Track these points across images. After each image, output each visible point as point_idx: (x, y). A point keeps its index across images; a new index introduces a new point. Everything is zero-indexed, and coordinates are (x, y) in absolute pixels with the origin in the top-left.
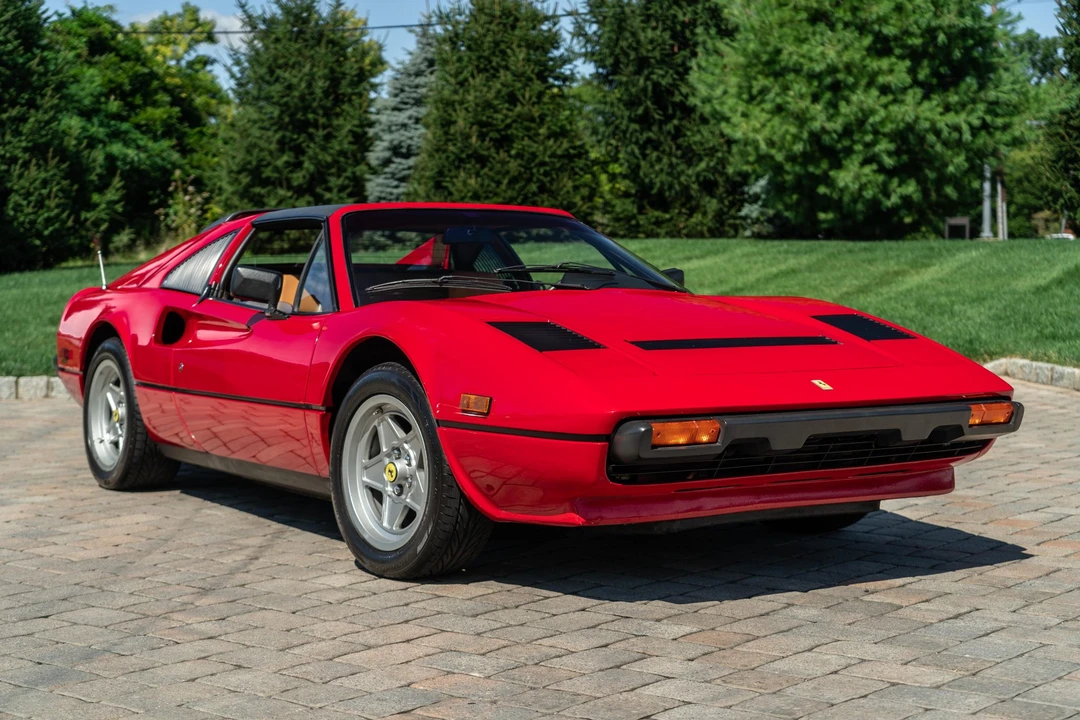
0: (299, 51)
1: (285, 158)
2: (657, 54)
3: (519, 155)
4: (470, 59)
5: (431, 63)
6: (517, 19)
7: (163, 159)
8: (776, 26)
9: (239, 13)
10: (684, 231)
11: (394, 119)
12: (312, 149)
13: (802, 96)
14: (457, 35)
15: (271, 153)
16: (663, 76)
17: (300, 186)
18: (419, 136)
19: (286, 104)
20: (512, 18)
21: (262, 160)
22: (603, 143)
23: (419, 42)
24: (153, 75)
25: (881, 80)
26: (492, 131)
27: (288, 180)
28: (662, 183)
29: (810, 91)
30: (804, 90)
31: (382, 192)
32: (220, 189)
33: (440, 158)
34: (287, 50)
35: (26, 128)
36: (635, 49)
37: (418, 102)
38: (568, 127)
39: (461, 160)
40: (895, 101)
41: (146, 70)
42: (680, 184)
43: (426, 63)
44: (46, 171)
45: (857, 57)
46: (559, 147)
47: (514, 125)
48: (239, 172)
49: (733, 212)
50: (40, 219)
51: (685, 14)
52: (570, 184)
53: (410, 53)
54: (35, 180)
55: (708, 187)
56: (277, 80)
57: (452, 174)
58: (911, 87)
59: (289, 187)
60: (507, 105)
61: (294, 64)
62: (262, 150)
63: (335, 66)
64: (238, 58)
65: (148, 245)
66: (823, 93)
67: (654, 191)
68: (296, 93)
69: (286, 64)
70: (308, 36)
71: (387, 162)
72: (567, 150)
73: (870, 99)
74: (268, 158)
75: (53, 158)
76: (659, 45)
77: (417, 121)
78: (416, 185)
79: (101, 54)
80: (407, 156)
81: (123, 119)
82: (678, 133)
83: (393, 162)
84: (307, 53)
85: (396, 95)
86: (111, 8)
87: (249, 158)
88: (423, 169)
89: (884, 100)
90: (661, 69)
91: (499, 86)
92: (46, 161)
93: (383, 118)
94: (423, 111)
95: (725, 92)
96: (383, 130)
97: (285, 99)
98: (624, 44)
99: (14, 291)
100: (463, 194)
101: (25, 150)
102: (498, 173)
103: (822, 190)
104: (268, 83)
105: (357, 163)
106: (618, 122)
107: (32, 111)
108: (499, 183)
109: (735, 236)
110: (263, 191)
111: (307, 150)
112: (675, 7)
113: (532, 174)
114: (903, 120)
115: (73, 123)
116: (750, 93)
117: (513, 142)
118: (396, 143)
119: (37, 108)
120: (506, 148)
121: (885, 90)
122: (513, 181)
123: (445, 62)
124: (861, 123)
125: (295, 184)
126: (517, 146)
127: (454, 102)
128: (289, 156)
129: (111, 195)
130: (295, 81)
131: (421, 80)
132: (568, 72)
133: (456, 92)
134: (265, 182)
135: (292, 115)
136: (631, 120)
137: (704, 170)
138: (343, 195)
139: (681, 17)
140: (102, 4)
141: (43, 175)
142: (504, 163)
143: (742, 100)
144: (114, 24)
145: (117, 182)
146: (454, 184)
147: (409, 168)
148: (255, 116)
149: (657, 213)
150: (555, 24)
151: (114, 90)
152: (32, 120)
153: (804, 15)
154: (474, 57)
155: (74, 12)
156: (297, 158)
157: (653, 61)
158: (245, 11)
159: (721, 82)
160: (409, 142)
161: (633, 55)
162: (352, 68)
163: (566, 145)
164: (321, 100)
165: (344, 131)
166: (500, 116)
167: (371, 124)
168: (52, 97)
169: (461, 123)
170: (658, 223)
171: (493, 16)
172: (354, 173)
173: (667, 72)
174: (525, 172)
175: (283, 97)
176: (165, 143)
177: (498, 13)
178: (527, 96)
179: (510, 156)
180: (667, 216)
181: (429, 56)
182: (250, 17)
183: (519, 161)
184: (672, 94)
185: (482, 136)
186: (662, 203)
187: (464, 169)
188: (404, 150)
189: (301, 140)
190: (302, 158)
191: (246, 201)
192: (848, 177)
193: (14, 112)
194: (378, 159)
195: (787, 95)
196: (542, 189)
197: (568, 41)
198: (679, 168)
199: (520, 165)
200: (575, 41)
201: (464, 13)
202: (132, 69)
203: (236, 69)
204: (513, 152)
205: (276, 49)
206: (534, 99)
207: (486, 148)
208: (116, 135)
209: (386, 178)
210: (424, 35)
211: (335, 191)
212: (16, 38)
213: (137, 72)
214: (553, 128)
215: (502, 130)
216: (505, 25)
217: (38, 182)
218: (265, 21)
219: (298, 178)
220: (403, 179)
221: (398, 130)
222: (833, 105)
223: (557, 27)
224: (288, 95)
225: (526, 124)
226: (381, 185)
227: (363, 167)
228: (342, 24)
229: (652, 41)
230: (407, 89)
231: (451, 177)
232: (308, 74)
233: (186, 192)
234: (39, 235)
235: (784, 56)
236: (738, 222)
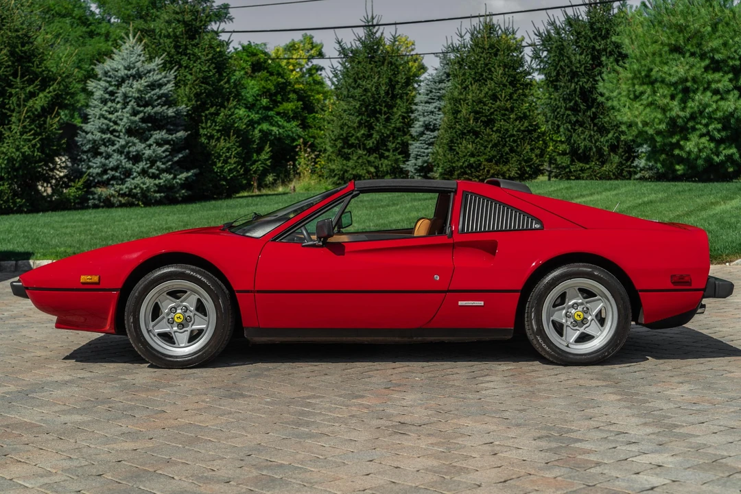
0: (372, 69)
1: (362, 132)
2: (582, 69)
3: (498, 131)
4: (470, 74)
5: (448, 75)
6: (498, 50)
7: (293, 133)
8: (650, 55)
9: (337, 46)
10: (598, 175)
11: (426, 108)
12: (378, 126)
13: (665, 96)
14: (463, 60)
15: (354, 129)
16: (586, 83)
17: (371, 148)
18: (440, 119)
19: (363, 100)
20: (495, 50)
21: (349, 133)
22: (550, 123)
23: (441, 62)
24: (287, 83)
25: (713, 86)
26: (483, 116)
27: (364, 145)
28: (585, 146)
29: (670, 93)
30: (666, 92)
31: (418, 152)
32: (325, 150)
33: (451, 133)
34: (365, 68)
35: (219, 119)
36: (568, 67)
37: (440, 98)
38: (528, 114)
39: (463, 134)
40: (722, 99)
41: (283, 81)
42: (596, 147)
43: (445, 75)
44: (229, 142)
45: (699, 72)
46: (522, 125)
47: (495, 113)
48: (336, 140)
49: (629, 163)
50: (226, 169)
51: (600, 45)
52: (529, 147)
53: (436, 69)
54: (223, 148)
55: (613, 148)
56: (358, 86)
57: (458, 142)
58: (733, 90)
59: (365, 149)
60: (491, 101)
61: (368, 77)
62: (349, 127)
63: (392, 77)
64: (337, 73)
65: (283, 183)
66: (677, 94)
67: (581, 151)
68: (369, 94)
69: (364, 77)
70: (376, 59)
71: (422, 134)
72: (527, 127)
73: (707, 97)
74: (353, 132)
75: (233, 135)
76: (584, 64)
77: (440, 109)
78: (437, 148)
79: (259, 72)
80: (433, 131)
81: (271, 109)
82: (594, 117)
83: (425, 134)
84: (376, 70)
85: (427, 94)
86: (265, 45)
87: (342, 132)
88: (442, 139)
89: (715, 98)
90: (584, 78)
91: (487, 90)
92: (229, 138)
93: (420, 108)
94: (443, 103)
95: (620, 94)
96: (419, 115)
97: (363, 97)
98: (562, 63)
99: (214, 212)
100: (464, 154)
101: (218, 131)
102: (487, 141)
103: (676, 152)
104: (353, 88)
105: (405, 134)
106: (558, 110)
107: (222, 109)
108: (486, 147)
109: (630, 179)
110: (349, 151)
111: (375, 127)
112: (594, 41)
113: (506, 142)
114: (727, 110)
115: (242, 112)
116: (635, 95)
117: (495, 122)
118: (426, 122)
119: (225, 108)
120: (491, 126)
121: (716, 92)
122: (495, 145)
123: (456, 76)
124: (701, 112)
125: (368, 147)
126: (497, 125)
127: (461, 99)
128: (365, 131)
129: (264, 156)
130: (369, 86)
131: (442, 85)
132: (529, 81)
133: (461, 93)
134: (351, 146)
135: (367, 107)
136: (566, 109)
137: (611, 139)
138: (396, 153)
139: (597, 47)
140: (259, 43)
141: (228, 145)
142: (489, 135)
143: (630, 98)
144: (266, 54)
145: (267, 149)
146: (459, 148)
147: (434, 137)
148: (346, 107)
149: (581, 164)
150: (521, 53)
151: (266, 93)
152: (222, 114)
153: (666, 48)
154: (473, 73)
155: (243, 48)
156: (369, 131)
157: (580, 73)
158: (341, 46)
159: (618, 88)
160: (434, 122)
161: (568, 70)
162: (402, 78)
163: (526, 124)
164: (384, 98)
165: (397, 116)
166: (487, 108)
167: (412, 112)
168: (233, 100)
169: (464, 111)
170: (582, 170)
171: (484, 49)
172: (402, 140)
173: (588, 80)
174: (502, 141)
175: (361, 96)
176: (294, 123)
177: (487, 47)
178: (503, 96)
179: (493, 131)
180: (588, 166)
181: (447, 71)
182: (343, 49)
183: (498, 134)
184: (592, 93)
185: (476, 120)
186: (585, 158)
187: (466, 139)
188: (432, 127)
189: (372, 121)
190: (372, 132)
191: (340, 157)
192: (692, 145)
193: (212, 110)
194: (416, 132)
195: (656, 95)
196: (512, 150)
197: (529, 63)
198: (596, 137)
199: (499, 137)
200: (533, 61)
201: (467, 46)
202: (275, 80)
203: (335, 79)
204: (495, 129)
205: (358, 68)
206: (507, 97)
207: (478, 126)
208: (266, 119)
209: (421, 143)
210: (445, 58)
211: (391, 151)
212: (214, 68)
213: (278, 82)
214: (519, 114)
215: (488, 116)
216: (491, 53)
217: (224, 149)
218: (352, 52)
219: (370, 143)
220: (431, 144)
221: (428, 115)
222: (684, 101)
223: (522, 54)
224: (365, 95)
225: (503, 112)
226: (419, 147)
227: (408, 137)
228: (397, 52)
229: (580, 61)
230: (434, 90)
231: (458, 144)
232: (377, 82)
233: (305, 151)
234: (225, 179)
235: (653, 73)
236: (631, 169)
